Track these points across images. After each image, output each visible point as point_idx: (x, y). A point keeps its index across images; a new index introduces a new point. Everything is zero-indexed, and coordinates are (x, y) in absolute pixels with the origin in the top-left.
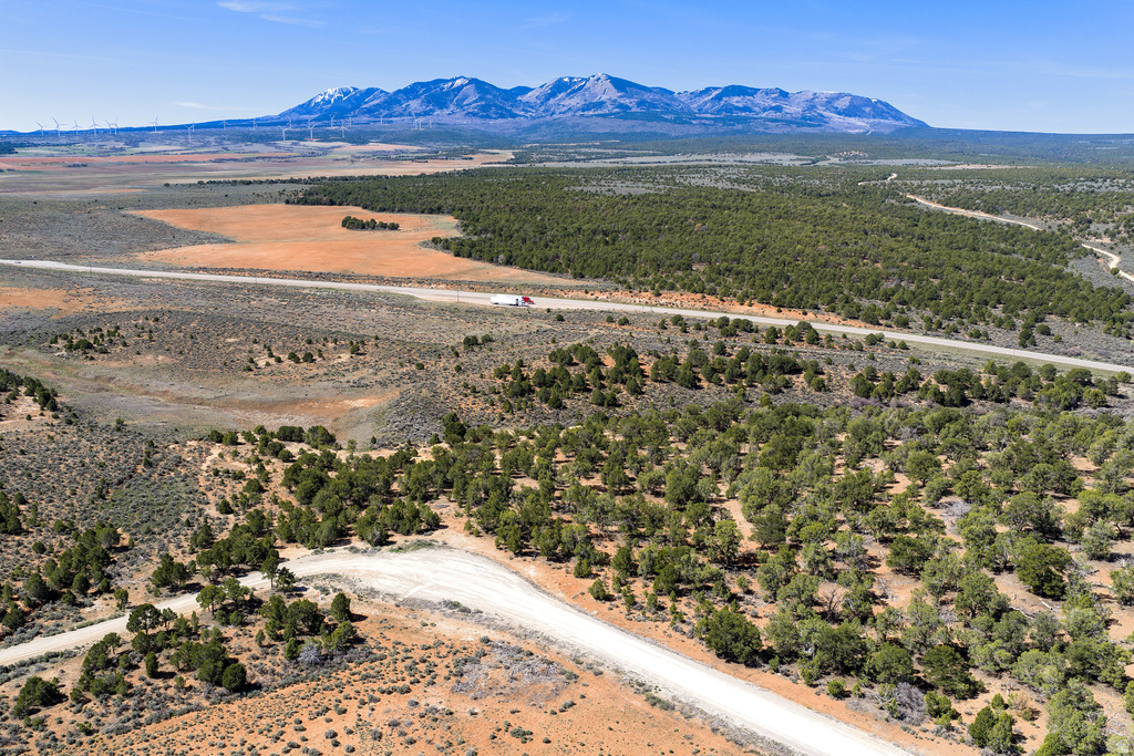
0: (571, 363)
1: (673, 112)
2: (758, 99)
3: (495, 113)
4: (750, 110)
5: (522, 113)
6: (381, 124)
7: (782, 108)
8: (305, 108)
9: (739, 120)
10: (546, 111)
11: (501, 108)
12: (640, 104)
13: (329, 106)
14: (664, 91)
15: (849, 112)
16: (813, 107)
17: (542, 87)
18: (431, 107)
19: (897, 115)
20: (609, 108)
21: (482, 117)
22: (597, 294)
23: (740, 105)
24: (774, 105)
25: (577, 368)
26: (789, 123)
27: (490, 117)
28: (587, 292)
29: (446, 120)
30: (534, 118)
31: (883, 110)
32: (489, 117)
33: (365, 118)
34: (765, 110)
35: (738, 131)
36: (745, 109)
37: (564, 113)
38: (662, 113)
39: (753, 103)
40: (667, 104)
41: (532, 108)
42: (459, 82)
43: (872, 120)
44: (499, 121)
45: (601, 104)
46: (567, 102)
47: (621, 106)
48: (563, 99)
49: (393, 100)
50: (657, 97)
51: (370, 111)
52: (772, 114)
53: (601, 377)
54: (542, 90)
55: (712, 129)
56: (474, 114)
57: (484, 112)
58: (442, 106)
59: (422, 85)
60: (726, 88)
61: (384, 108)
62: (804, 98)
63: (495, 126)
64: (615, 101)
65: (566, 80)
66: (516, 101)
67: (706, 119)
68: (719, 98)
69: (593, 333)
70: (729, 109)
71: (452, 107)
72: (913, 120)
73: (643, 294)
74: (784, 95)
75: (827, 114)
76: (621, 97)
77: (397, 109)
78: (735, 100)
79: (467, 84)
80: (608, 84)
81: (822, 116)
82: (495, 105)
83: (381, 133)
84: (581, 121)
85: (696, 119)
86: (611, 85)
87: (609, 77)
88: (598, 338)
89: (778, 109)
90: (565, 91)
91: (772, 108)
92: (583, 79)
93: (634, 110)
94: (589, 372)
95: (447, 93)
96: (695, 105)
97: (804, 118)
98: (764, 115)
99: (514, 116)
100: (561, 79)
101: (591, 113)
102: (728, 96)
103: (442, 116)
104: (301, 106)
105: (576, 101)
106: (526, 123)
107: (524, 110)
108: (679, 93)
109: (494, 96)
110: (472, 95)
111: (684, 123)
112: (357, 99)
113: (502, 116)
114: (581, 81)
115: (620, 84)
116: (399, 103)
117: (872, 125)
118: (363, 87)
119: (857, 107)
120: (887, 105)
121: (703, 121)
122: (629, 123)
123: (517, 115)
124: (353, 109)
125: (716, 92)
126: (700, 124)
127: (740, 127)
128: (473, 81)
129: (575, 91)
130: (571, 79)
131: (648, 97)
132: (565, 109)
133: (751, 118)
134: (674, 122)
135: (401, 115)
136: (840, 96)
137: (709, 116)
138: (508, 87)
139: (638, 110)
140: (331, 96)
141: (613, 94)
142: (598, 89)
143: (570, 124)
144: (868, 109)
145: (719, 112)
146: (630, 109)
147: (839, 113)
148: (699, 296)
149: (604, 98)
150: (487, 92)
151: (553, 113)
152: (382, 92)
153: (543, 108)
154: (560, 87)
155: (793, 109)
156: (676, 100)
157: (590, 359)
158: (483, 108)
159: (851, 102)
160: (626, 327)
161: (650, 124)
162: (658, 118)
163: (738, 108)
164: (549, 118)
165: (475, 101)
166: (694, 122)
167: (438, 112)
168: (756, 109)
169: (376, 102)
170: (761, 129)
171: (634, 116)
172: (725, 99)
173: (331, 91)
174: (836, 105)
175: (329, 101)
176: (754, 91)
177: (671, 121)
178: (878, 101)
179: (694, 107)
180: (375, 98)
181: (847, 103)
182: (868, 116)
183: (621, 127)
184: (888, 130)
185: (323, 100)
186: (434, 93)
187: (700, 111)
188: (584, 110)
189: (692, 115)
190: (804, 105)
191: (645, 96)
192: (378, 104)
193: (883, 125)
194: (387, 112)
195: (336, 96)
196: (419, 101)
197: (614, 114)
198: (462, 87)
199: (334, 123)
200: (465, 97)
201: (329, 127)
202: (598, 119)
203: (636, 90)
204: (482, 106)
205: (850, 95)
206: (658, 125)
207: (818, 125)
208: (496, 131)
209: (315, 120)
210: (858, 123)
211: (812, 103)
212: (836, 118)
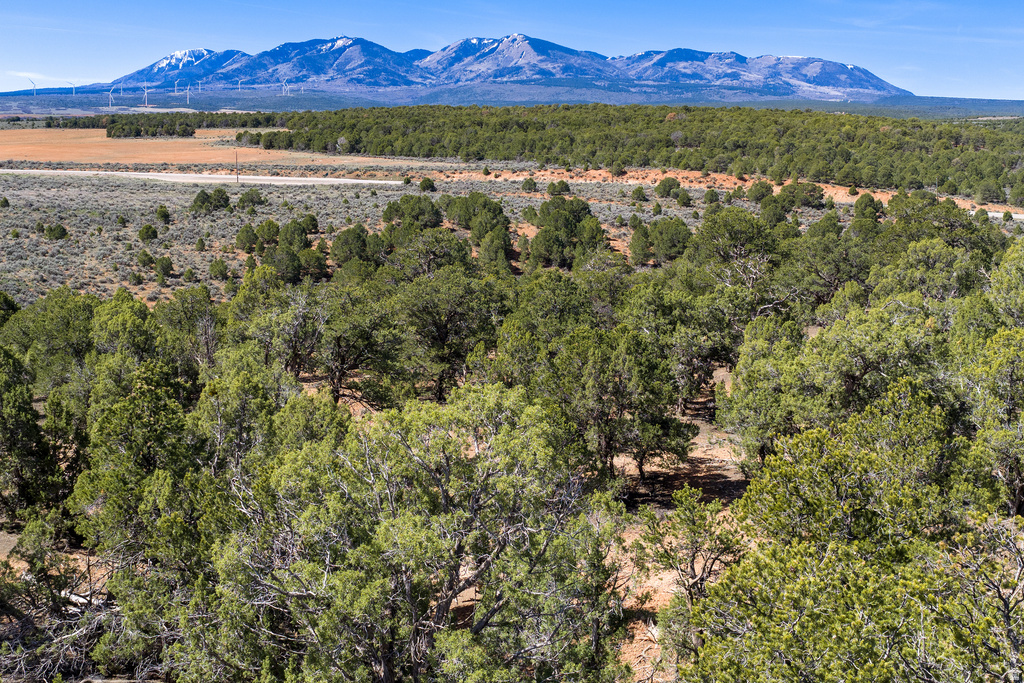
1: (607, 78)
2: (709, 64)
3: (386, 80)
4: (701, 78)
5: (420, 80)
6: (241, 91)
7: (739, 75)
8: (146, 74)
9: (688, 88)
10: (449, 78)
11: (393, 74)
12: (565, 69)
13: (176, 71)
14: (594, 56)
15: (819, 80)
16: (776, 74)
17: (443, 50)
18: (304, 72)
19: (879, 84)
20: (527, 74)
21: (369, 84)
23: (688, 71)
24: (729, 71)
26: (750, 91)
27: (379, 85)
29: (324, 87)
30: (435, 86)
31: (861, 78)
32: (377, 84)
33: (220, 85)
34: (718, 77)
35: (688, 100)
36: (694, 76)
37: (472, 80)
38: (593, 79)
39: (703, 69)
40: (598, 70)
41: (432, 74)
42: (340, 43)
43: (848, 90)
44: (390, 89)
45: (517, 69)
46: (475, 67)
47: (542, 72)
48: (470, 64)
49: (257, 65)
50: (586, 62)
51: (227, 77)
52: (728, 82)
54: (444, 53)
55: (655, 98)
56: (359, 81)
57: (372, 77)
58: (319, 71)
60: (671, 53)
61: (245, 74)
62: (765, 63)
63: (384, 94)
64: (535, 66)
65: (474, 41)
66: (411, 66)
67: (648, 86)
68: (661, 63)
70: (675, 76)
71: (331, 73)
72: (898, 89)
73: (592, 172)
74: (741, 60)
75: (794, 82)
76: (541, 61)
77: (262, 74)
78: (682, 66)
79: (350, 45)
80: (526, 46)
81: (788, 84)
82: (386, 70)
83: (238, 100)
84: (493, 87)
85: (635, 86)
86: (529, 48)
87: (527, 38)
89: (735, 76)
90: (474, 54)
91: (727, 75)
92: (495, 41)
93: (558, 76)
95: (326, 56)
96: (633, 72)
97: (767, 86)
98: (718, 83)
99: (409, 83)
100: (467, 41)
101: (505, 79)
102: (671, 61)
103: (318, 82)
104: (140, 73)
105: (485, 67)
106: (424, 91)
107: (421, 77)
108: (613, 58)
109: (385, 60)
110: (357, 58)
111: (620, 90)
112: (212, 63)
113: (395, 83)
114: (492, 43)
115: (540, 46)
116: (265, 67)
117: (849, 94)
118: (220, 50)
119: (830, 74)
120: (866, 72)
121: (644, 89)
122: (552, 90)
123: (413, 83)
124: (206, 75)
125: (659, 57)
126: (640, 93)
127: (690, 95)
128: (358, 41)
129: (485, 55)
130: (480, 40)
131: (574, 61)
132: (472, 75)
133: (702, 86)
134: (608, 89)
135: (267, 81)
136: (810, 61)
137: (651, 83)
138: (403, 50)
139: (563, 76)
140: (179, 60)
141: (533, 58)
142: (514, 51)
143: (479, 91)
144: (843, 77)
145: (662, 79)
146: (553, 75)
147: (808, 81)
149: (521, 62)
150: (376, 55)
151: (458, 81)
152: (244, 55)
153: (445, 75)
154: (466, 50)
155: (753, 77)
156: (609, 65)
158: (371, 74)
159: (823, 68)
161: (578, 91)
162: (588, 85)
163: (685, 75)
164: (452, 86)
165: (361, 66)
166: (633, 90)
167: (314, 78)
168: (708, 76)
169: (235, 66)
170: (717, 98)
171: (558, 83)
172: (669, 64)
173: (178, 54)
174: (804, 72)
175: (177, 67)
176: (704, 56)
177: (604, 88)
178: (856, 68)
179: (632, 74)
180: (234, 62)
181: (818, 70)
182: (843, 85)
183: (542, 95)
184: (869, 100)
185: (169, 64)
186: (310, 56)
187: (639, 78)
188: (496, 76)
189: (630, 82)
190: (766, 72)
191: (572, 61)
192: (237, 69)
193: (863, 95)
194: (249, 78)
195: (185, 60)
196: (290, 65)
197: (534, 80)
198: (343, 49)
199: (179, 90)
200: (348, 61)
201: (172, 94)
202: (514, 87)
203: (560, 53)
204: (369, 71)
205: (820, 60)
206: (589, 92)
207: (784, 94)
208: (387, 100)
209: (156, 87)
210: (833, 93)
211: (775, 71)
212: (805, 86)
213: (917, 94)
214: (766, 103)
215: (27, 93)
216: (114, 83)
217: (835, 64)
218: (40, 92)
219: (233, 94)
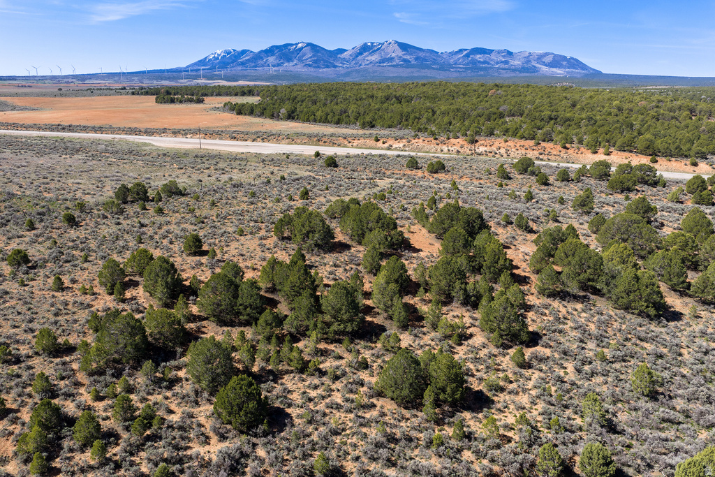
0: (329, 245)
1: (438, 64)
2: (493, 56)
3: (323, 65)
4: (488, 64)
5: (341, 65)
6: (250, 71)
7: (508, 62)
8: (203, 62)
9: (481, 69)
10: (356, 64)
11: (327, 62)
12: (416, 59)
13: (217, 61)
14: (432, 51)
15: (551, 65)
16: (528, 61)
17: (353, 49)
18: (282, 61)
19: (584, 67)
20: (397, 61)
21: (315, 67)
22: (390, 142)
23: (481, 60)
24: (503, 60)
25: (344, 257)
26: (514, 71)
28: (377, 140)
29: (291, 69)
30: (348, 68)
31: (574, 63)
32: (319, 67)
33: (239, 68)
34: (497, 63)
35: (480, 75)
36: (485, 62)
37: (368, 65)
38: (431, 64)
39: (490, 59)
40: (434, 59)
41: (347, 62)
42: (300, 45)
43: (567, 70)
44: (325, 70)
45: (391, 59)
46: (369, 58)
47: (405, 60)
48: (367, 56)
49: (257, 57)
50: (427, 55)
51: (243, 64)
52: (502, 66)
53: (407, 286)
54: (353, 51)
55: (464, 74)
56: (310, 66)
57: (316, 64)
58: (289, 60)
59: (277, 47)
60: (472, 49)
61: (252, 62)
62: (523, 56)
63: (323, 73)
64: (400, 57)
65: (369, 44)
66: (337, 57)
67: (460, 68)
68: (467, 56)
69: (384, 184)
70: (474, 62)
71: (295, 61)
72: (594, 70)
73: (453, 141)
74: (510, 54)
75: (538, 65)
76: (404, 54)
77: (260, 62)
78: (478, 57)
79: (305, 47)
80: (396, 46)
81: (535, 67)
82: (323, 60)
83: (248, 76)
84: (379, 69)
85: (453, 68)
86: (398, 47)
87: (396, 42)
88: (393, 191)
89: (506, 62)
90: (369, 51)
91: (502, 62)
92: (380, 44)
93: (413, 63)
94: (375, 270)
95: (293, 53)
96: (452, 60)
97: (523, 68)
98: (497, 66)
99: (335, 66)
100: (365, 44)
101: (385, 64)
102: (473, 55)
103: (288, 66)
104: (200, 61)
105: (375, 58)
106: (342, 71)
107: (341, 63)
108: (442, 53)
109: (323, 54)
110: (308, 53)
111: (445, 70)
112: (235, 57)
113: (328, 67)
114: (379, 45)
115: (404, 47)
116: (262, 59)
117: (568, 73)
118: (239, 49)
119: (558, 61)
120: (577, 60)
121: (458, 69)
122: (410, 70)
123: (337, 66)
124: (232, 62)
125: (466, 52)
126: (456, 71)
127: (482, 73)
128: (309, 44)
129: (374, 51)
130: (372, 43)
131: (421, 54)
132: (368, 62)
133: (489, 68)
134: (439, 69)
135: (263, 66)
136: (547, 54)
137: (461, 66)
138: (333, 49)
139: (415, 63)
140: (219, 55)
141: (400, 53)
142: (390, 49)
143: (371, 71)
144: (564, 63)
145: (468, 64)
146: (410, 62)
147: (546, 65)
148: (532, 143)
149: (393, 55)
150: (318, 52)
151: (361, 65)
152: (252, 52)
154: (365, 48)
155: (516, 63)
156: (440, 56)
157: (376, 236)
158: (315, 62)
159: (554, 58)
160: (441, 176)
161: (423, 71)
162: (428, 67)
163: (480, 62)
164: (357, 68)
165: (311, 57)
166: (451, 70)
167: (286, 64)
168: (492, 63)
169: (247, 58)
170: (496, 74)
171: (413, 66)
172: (471, 56)
173: (219, 52)
174: (543, 60)
175: (218, 58)
176: (490, 51)
177: (437, 69)
178: (571, 58)
179: (452, 61)
180: (247, 56)
181: (551, 59)
182: (565, 67)
183: (405, 72)
184: (578, 76)
185: (214, 57)
186: (284, 52)
187: (456, 64)
188: (380, 63)
189: (450, 66)
190: (523, 60)
191: (420, 54)
192: (248, 59)
193: (575, 73)
194: (253, 64)
195: (222, 55)
196: (275, 57)
197: (400, 65)
198: (302, 48)
199: (219, 71)
200: (304, 55)
201: (215, 73)
202: (390, 68)
203: (414, 50)
204: (315, 60)
205: (553, 54)
206: (429, 71)
207: (532, 72)
208: (324, 75)
209: (207, 69)
210: (559, 72)
211: (528, 59)
212: (544, 68)
213: (604, 72)
214: (523, 77)
215: (143, 72)
216: (187, 67)
217: (561, 56)
218: (149, 72)
219: (245, 73)
